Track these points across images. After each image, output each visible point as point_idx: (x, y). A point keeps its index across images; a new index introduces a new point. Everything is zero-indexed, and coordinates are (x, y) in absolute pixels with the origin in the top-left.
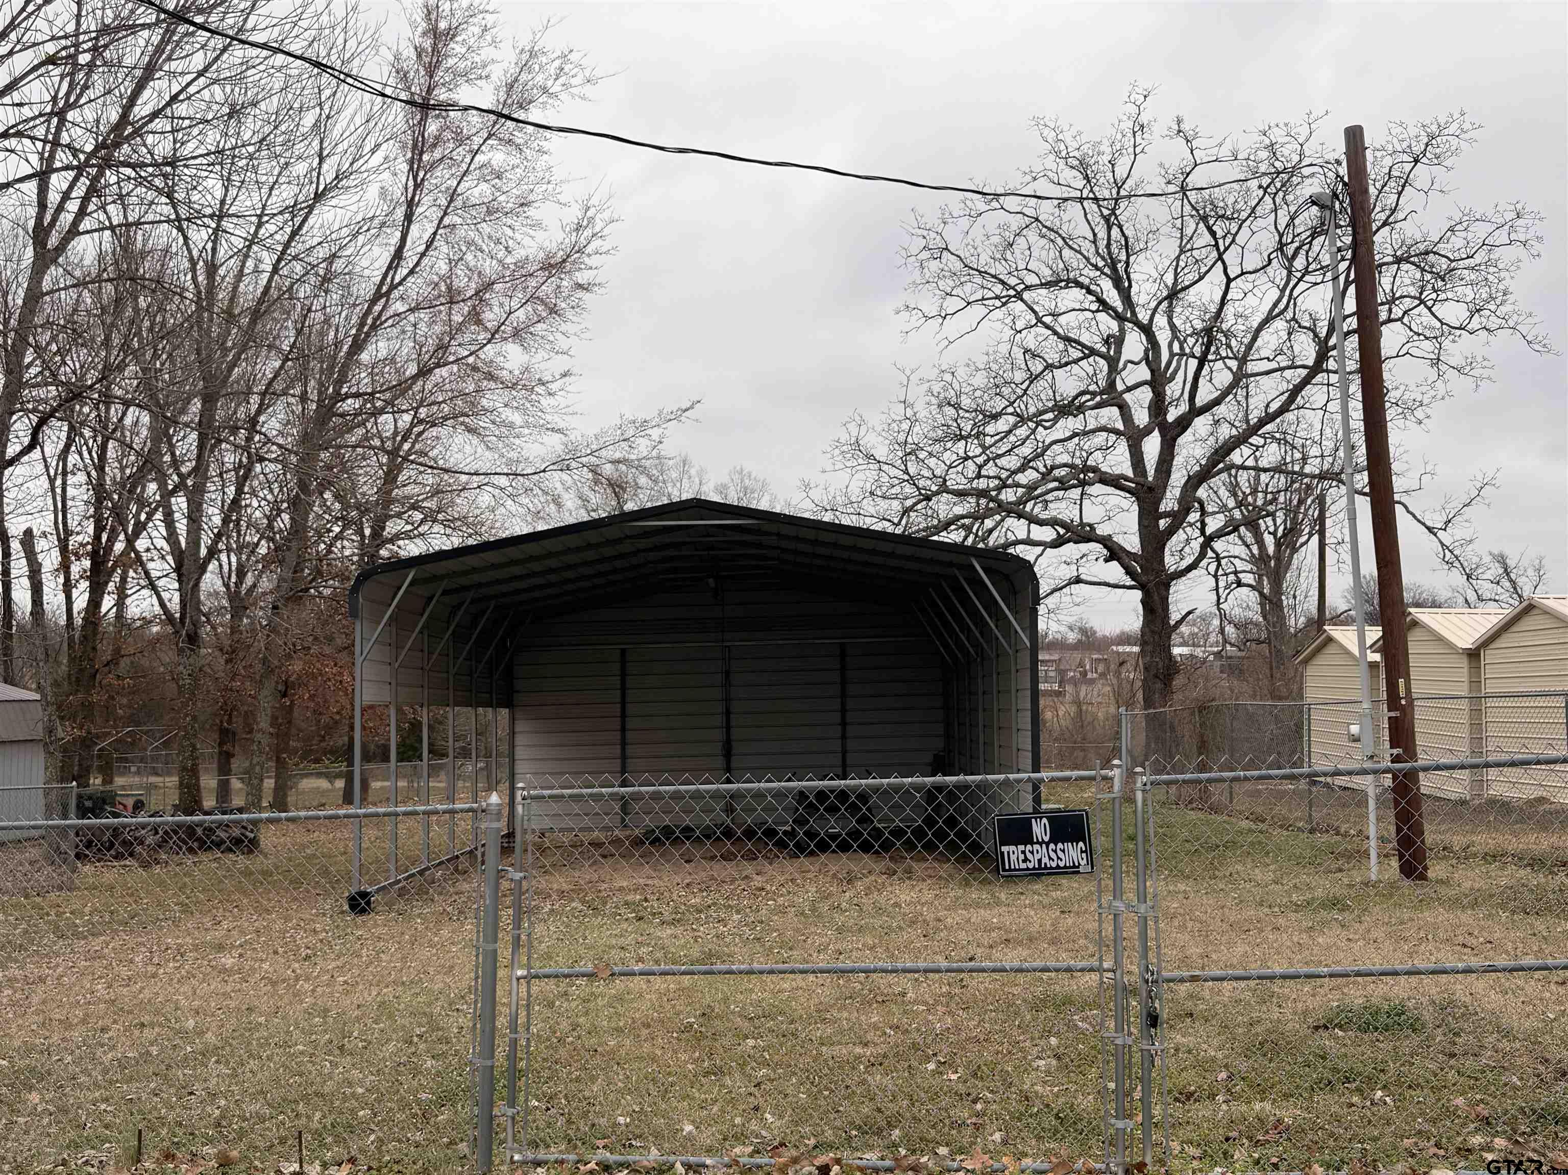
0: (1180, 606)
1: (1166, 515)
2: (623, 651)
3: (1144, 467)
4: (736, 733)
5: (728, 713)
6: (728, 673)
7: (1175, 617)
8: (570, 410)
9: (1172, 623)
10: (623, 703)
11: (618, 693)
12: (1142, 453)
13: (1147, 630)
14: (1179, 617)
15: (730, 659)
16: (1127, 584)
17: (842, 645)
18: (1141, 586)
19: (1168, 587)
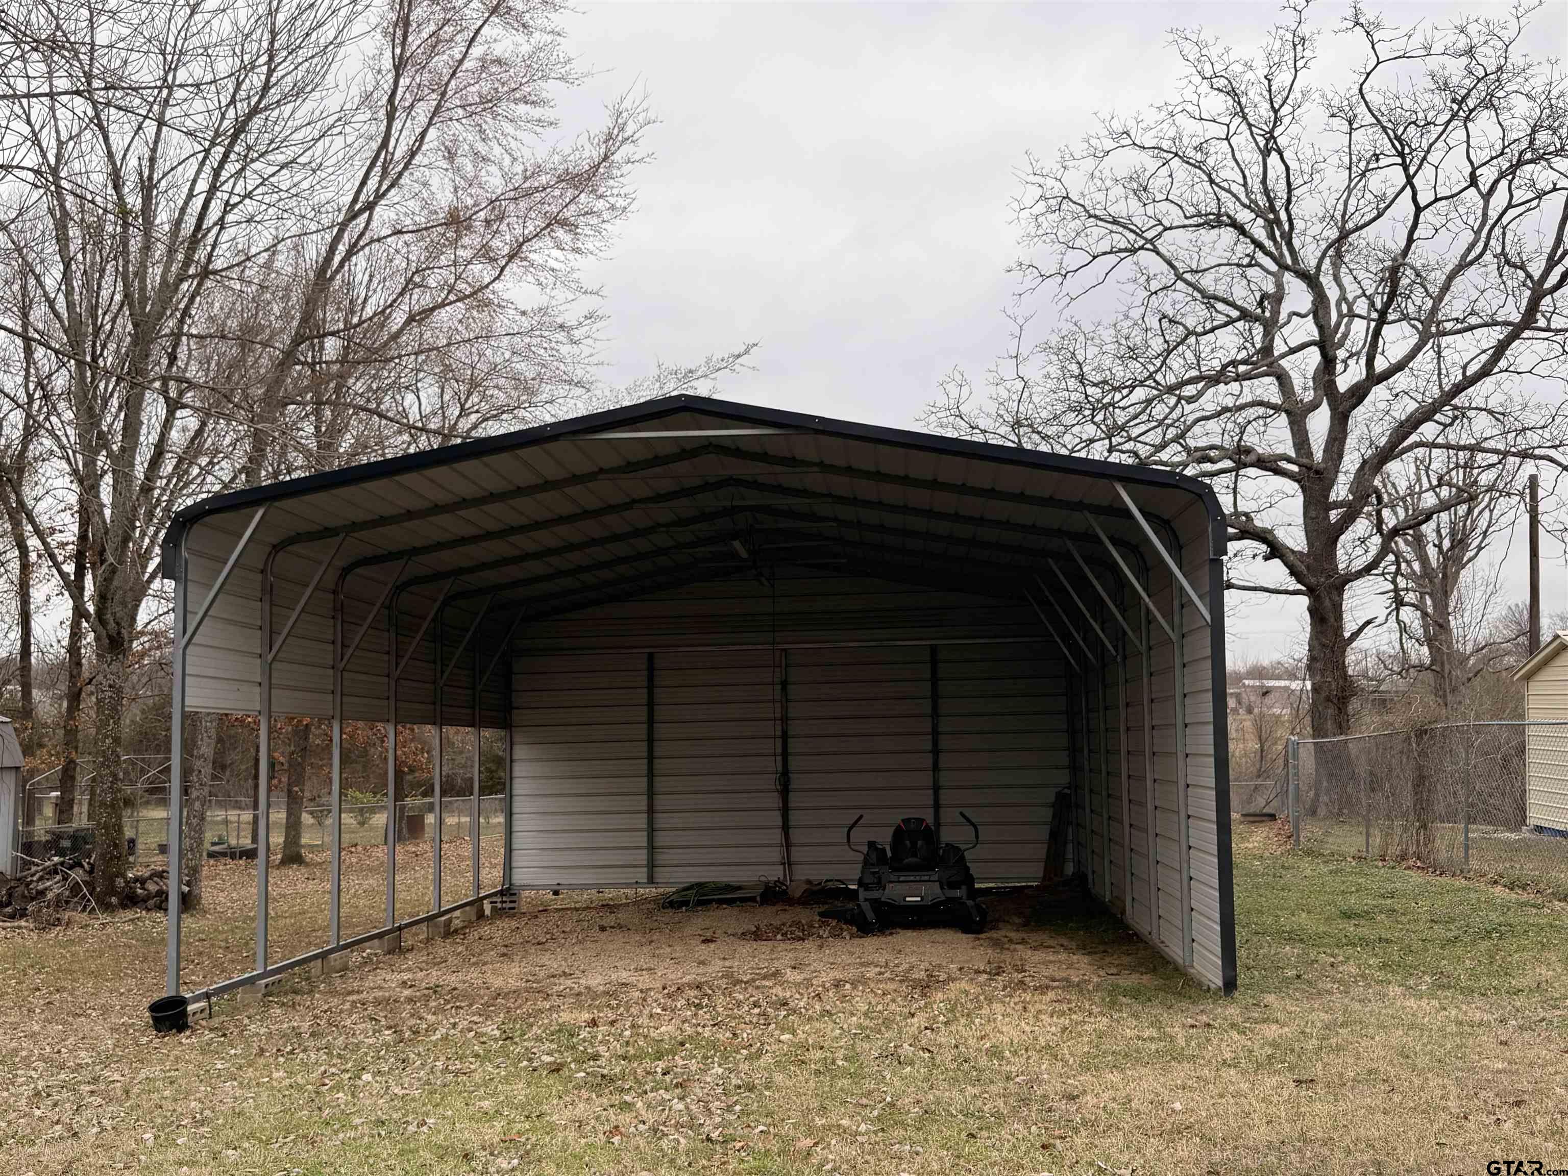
0: (1357, 614)
1: (1336, 505)
2: (651, 657)
3: (1309, 447)
4: (794, 763)
5: (785, 737)
6: (784, 684)
7: (1349, 627)
8: (594, 360)
9: (1347, 635)
10: (651, 722)
11: (645, 710)
12: (1306, 432)
13: (1316, 643)
14: (1355, 628)
15: (787, 666)
16: (1291, 588)
17: (934, 649)
18: (1311, 591)
19: (1340, 591)
